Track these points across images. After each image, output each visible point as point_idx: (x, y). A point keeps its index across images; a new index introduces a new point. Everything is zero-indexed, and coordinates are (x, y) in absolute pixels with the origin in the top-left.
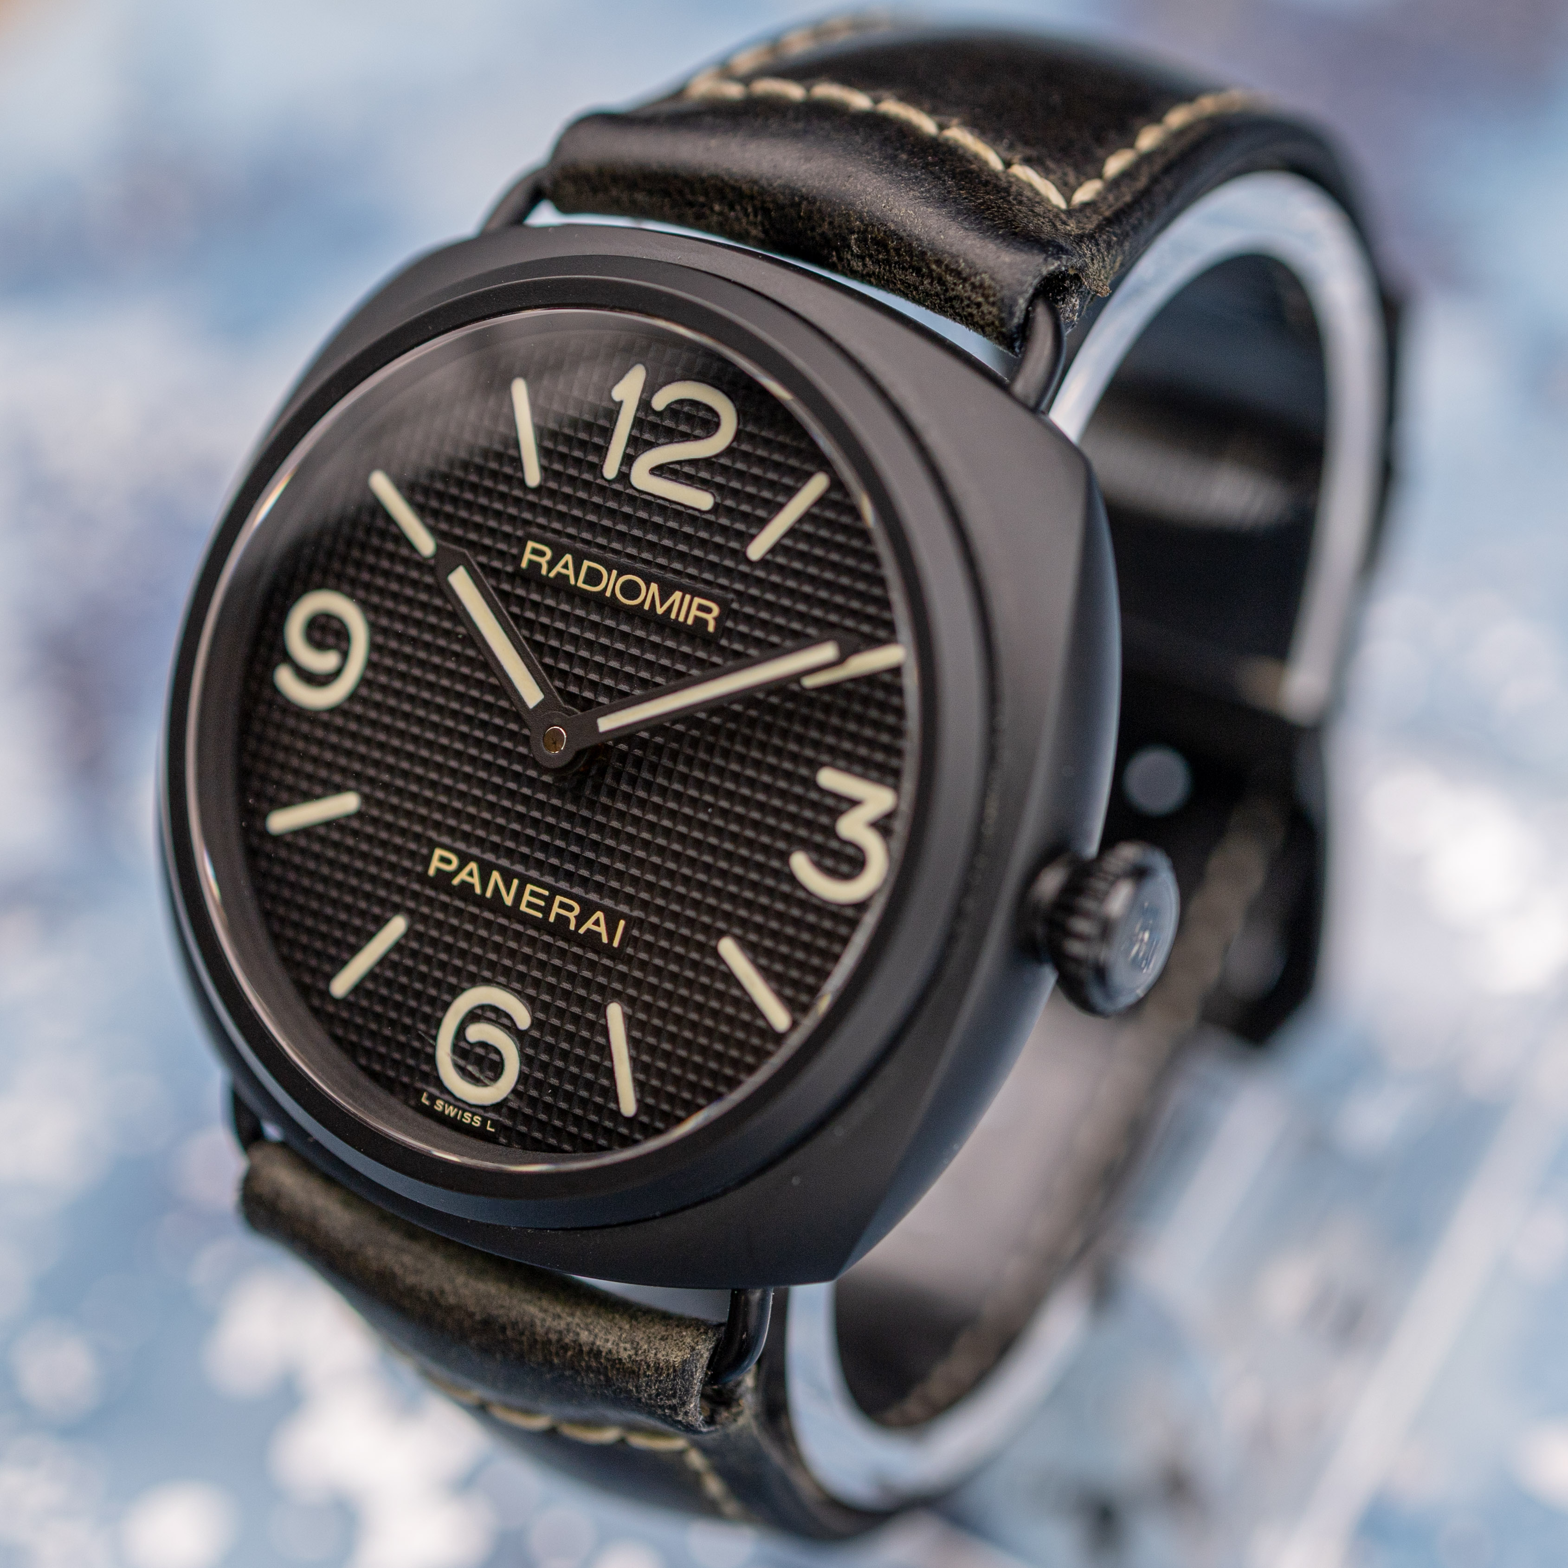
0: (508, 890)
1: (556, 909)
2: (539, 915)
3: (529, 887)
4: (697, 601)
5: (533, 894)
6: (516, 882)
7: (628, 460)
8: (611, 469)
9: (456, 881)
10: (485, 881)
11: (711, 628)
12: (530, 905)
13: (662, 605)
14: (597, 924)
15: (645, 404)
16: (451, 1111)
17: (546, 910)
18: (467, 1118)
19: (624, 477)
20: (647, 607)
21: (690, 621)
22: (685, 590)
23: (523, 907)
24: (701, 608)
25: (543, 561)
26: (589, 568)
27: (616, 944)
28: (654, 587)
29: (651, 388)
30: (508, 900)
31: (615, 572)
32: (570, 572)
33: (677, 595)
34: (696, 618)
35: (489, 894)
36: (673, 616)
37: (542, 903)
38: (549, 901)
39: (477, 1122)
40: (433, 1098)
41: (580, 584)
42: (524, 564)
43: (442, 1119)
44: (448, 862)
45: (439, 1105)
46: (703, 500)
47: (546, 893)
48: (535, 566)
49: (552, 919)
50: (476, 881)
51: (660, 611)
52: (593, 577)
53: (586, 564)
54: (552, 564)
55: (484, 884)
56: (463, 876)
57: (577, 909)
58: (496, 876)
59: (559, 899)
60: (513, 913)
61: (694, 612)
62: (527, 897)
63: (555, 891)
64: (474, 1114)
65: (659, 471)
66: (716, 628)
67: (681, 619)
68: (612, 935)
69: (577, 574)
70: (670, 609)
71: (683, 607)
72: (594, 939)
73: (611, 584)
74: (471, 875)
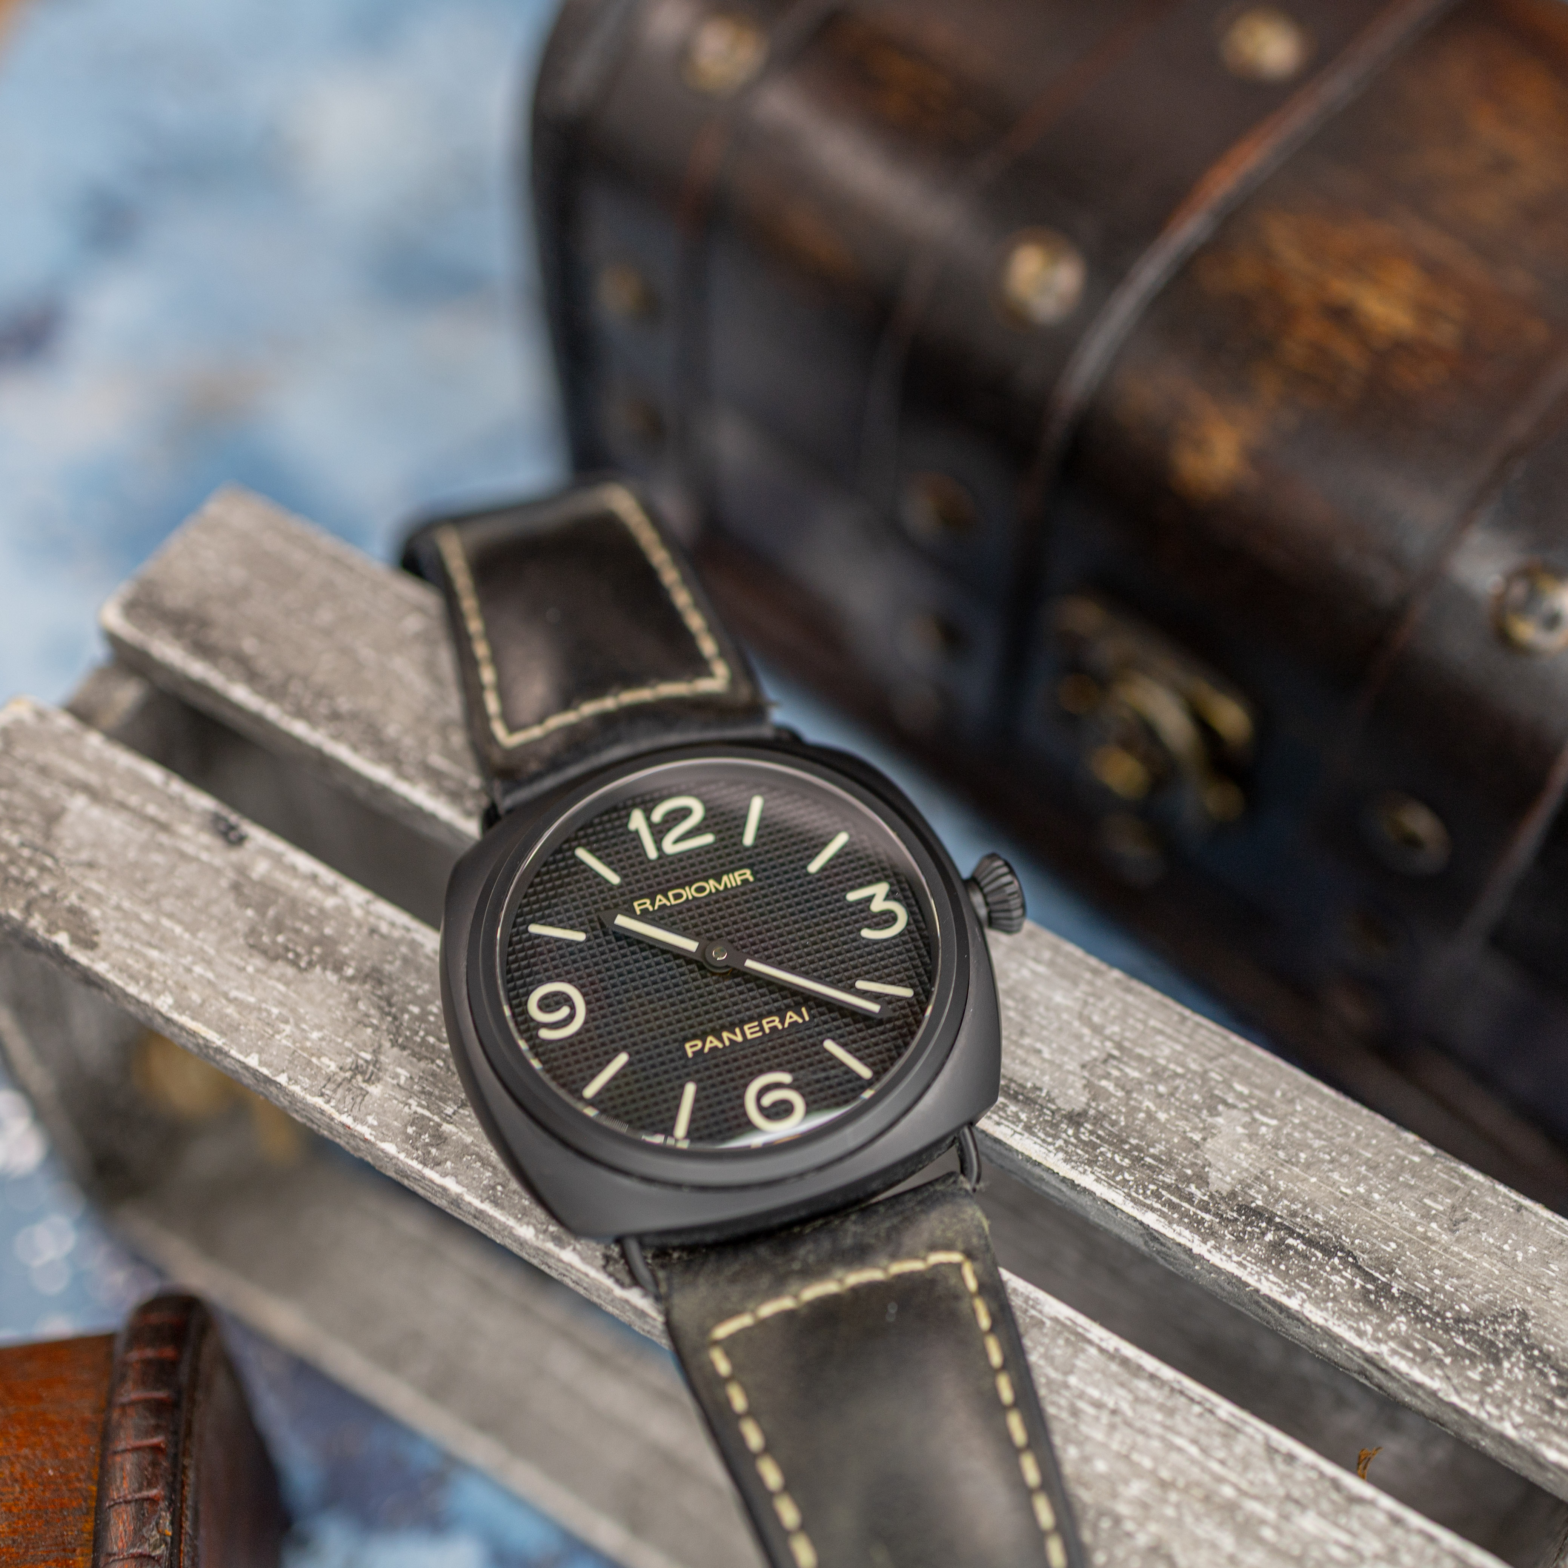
2: (760, 1034)
4: (736, 874)
7: (658, 846)
8: (653, 855)
9: (706, 1050)
10: (721, 1040)
11: (751, 879)
12: (752, 1033)
13: (720, 885)
15: (649, 823)
17: (762, 1029)
19: (661, 854)
20: (714, 891)
21: (739, 882)
22: (727, 874)
23: (749, 1037)
24: (740, 876)
25: (648, 905)
26: (673, 895)
28: (712, 882)
29: (647, 816)
31: (687, 888)
32: (665, 901)
33: (725, 878)
34: (741, 880)
36: (729, 886)
37: (757, 1029)
38: (761, 1026)
41: (673, 902)
42: (639, 912)
44: (696, 1045)
46: (708, 839)
48: (644, 910)
49: (767, 1031)
51: (721, 888)
52: (678, 896)
53: (670, 894)
54: (653, 904)
56: (708, 1046)
60: (746, 1042)
61: (738, 879)
62: (748, 1032)
65: (678, 841)
66: (754, 878)
67: (734, 885)
68: (802, 1017)
69: (668, 899)
70: (726, 885)
71: (732, 880)
72: (793, 1024)
73: (689, 893)
74: (712, 1042)
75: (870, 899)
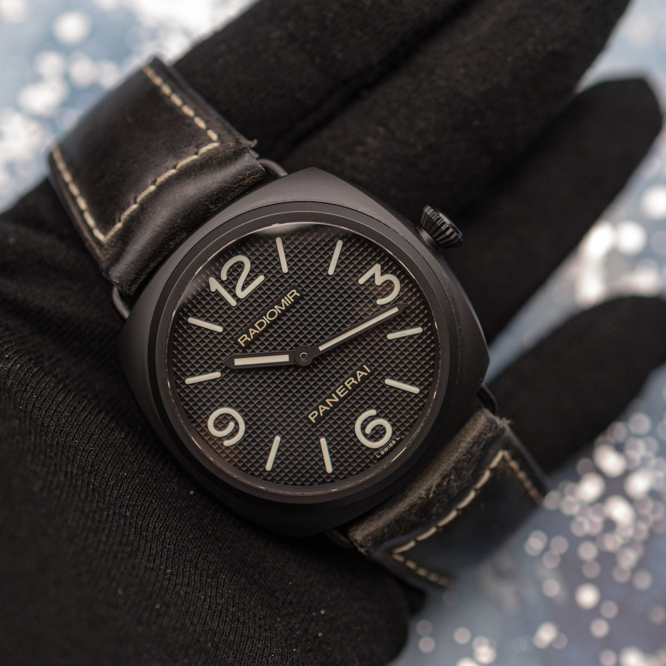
0: (334, 398)
1: (348, 386)
2: (347, 392)
3: (337, 391)
4: (288, 295)
5: (340, 391)
6: (333, 395)
7: (234, 296)
8: (233, 303)
9: (321, 415)
10: (327, 405)
11: (298, 295)
12: (342, 394)
13: (282, 307)
14: (360, 374)
15: (222, 282)
16: (386, 449)
17: (347, 389)
18: (391, 445)
19: (238, 300)
20: (280, 312)
21: (293, 300)
22: (283, 298)
23: (342, 396)
24: (291, 295)
25: (247, 338)
26: (258, 325)
27: (369, 371)
28: (276, 307)
29: (218, 278)
30: (337, 400)
31: (264, 317)
32: (255, 331)
33: (283, 301)
34: (293, 298)
35: (331, 405)
36: (288, 305)
37: (344, 389)
38: (345, 386)
39: (394, 442)
40: (379, 454)
41: (260, 330)
42: (243, 345)
43: (387, 454)
44: (315, 414)
45: (382, 453)
46: (261, 279)
47: (342, 386)
48: (246, 342)
49: (350, 388)
50: (325, 408)
51: (284, 308)
52: (261, 325)
53: (256, 325)
54: (249, 336)
55: (328, 405)
56: (321, 411)
57: (352, 379)
58: (328, 401)
59: (346, 383)
60: (341, 400)
61: (291, 298)
62: (339, 393)
63: (343, 384)
64: (391, 442)
65: (243, 288)
66: (299, 293)
67: (290, 303)
68: (366, 371)
69: (257, 329)
70: (285, 305)
71: (287, 300)
72: (363, 378)
73: (266, 320)
74: (322, 409)
75: (373, 277)
